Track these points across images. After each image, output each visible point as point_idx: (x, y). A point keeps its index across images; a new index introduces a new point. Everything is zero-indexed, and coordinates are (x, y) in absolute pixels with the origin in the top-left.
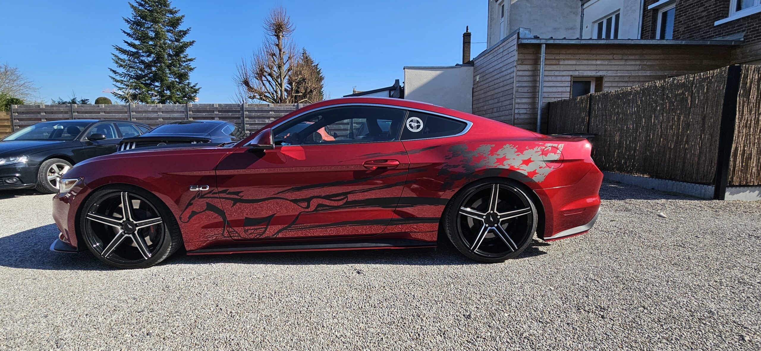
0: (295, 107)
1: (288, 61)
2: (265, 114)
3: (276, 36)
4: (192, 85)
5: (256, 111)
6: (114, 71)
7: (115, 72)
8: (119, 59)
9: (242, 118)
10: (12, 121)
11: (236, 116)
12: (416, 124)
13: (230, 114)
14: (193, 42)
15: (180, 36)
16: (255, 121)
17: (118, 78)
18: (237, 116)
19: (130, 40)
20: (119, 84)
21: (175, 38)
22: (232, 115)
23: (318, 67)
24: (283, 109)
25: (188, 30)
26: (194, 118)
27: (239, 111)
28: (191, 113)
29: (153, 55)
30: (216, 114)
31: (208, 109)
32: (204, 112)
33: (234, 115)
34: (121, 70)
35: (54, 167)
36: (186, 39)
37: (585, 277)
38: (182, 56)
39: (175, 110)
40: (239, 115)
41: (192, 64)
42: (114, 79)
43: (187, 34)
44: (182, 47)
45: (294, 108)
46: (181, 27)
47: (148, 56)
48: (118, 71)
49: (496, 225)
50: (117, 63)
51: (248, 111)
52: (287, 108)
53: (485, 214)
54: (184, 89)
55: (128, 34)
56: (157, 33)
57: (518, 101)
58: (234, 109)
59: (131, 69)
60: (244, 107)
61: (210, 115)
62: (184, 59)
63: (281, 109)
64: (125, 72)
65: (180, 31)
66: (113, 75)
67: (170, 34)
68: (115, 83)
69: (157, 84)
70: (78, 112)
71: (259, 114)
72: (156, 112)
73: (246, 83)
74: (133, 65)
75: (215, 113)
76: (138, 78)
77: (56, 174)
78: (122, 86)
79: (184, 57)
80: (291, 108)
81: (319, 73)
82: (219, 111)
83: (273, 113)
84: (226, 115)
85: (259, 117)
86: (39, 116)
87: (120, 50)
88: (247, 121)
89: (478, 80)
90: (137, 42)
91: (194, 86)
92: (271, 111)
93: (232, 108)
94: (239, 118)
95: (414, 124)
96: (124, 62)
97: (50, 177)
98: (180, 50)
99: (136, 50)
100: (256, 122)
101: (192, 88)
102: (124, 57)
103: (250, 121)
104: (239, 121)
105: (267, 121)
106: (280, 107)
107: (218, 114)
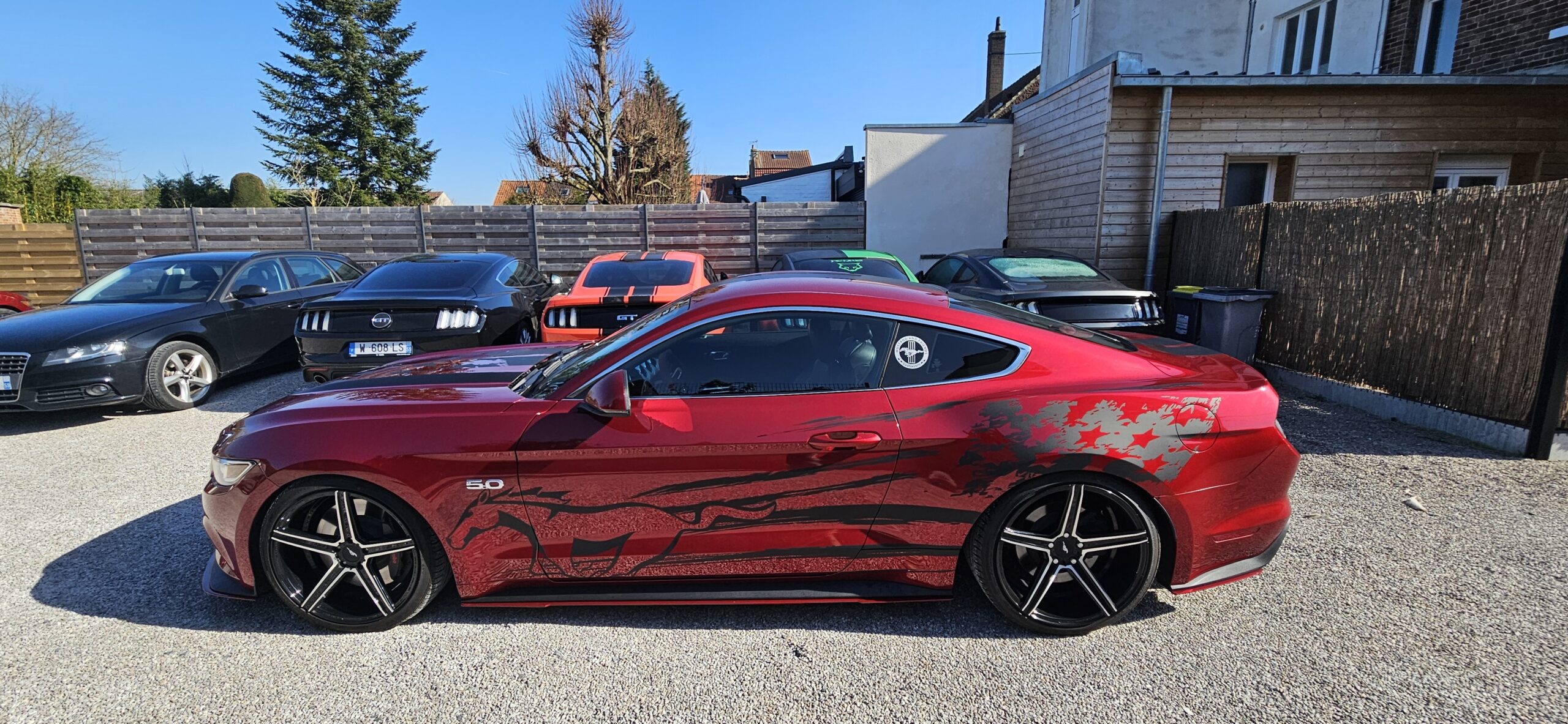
0: (638, 212)
1: (618, 100)
2: (577, 227)
3: (593, 47)
4: (421, 145)
5: (559, 221)
6: (264, 117)
7: (266, 119)
8: (274, 91)
9: (530, 235)
10: (79, 243)
11: (519, 231)
12: (914, 352)
13: (507, 226)
14: (421, 53)
15: (394, 41)
16: (557, 241)
17: (273, 131)
18: (521, 230)
19: (294, 51)
20: (275, 145)
21: (385, 47)
22: (510, 229)
23: (679, 100)
24: (613, 217)
25: (410, 27)
26: (434, 235)
27: (525, 222)
28: (429, 224)
29: (341, 83)
30: (479, 228)
31: (462, 218)
32: (453, 224)
33: (515, 228)
34: (278, 115)
35: (175, 358)
36: (405, 48)
37: (1255, 682)
38: (399, 83)
39: (396, 219)
40: (524, 228)
41: (421, 101)
42: (265, 133)
43: (409, 37)
44: (399, 64)
45: (636, 214)
46: (396, 22)
47: (332, 84)
48: (271, 118)
49: (1074, 561)
50: (270, 100)
51: (543, 220)
52: (621, 214)
53: (1053, 540)
54: (405, 153)
55: (290, 39)
56: (347, 36)
57: (1108, 208)
58: (515, 217)
59: (298, 113)
60: (535, 212)
61: (466, 228)
62: (403, 90)
63: (610, 217)
64: (286, 118)
65: (395, 31)
66: (264, 126)
67: (374, 37)
68: (267, 142)
69: (351, 142)
70: (205, 224)
71: (565, 226)
72: (359, 223)
73: (534, 148)
74: (301, 103)
75: (477, 224)
76: (313, 129)
77: (179, 373)
78: (282, 148)
79: (404, 86)
80: (630, 214)
81: (679, 113)
82: (485, 221)
83: (594, 224)
84: (498, 228)
85: (564, 234)
86: (130, 232)
87: (274, 73)
88: (541, 241)
89: (1021, 153)
90: (308, 56)
91: (426, 147)
92: (590, 220)
93: (510, 215)
94: (524, 235)
95: (911, 352)
96: (284, 98)
97: (167, 381)
98: (396, 70)
99: (306, 73)
100: (560, 244)
101: (421, 150)
102: (284, 87)
103: (548, 241)
104: (526, 241)
105: (582, 241)
106: (608, 212)
107: (483, 228)
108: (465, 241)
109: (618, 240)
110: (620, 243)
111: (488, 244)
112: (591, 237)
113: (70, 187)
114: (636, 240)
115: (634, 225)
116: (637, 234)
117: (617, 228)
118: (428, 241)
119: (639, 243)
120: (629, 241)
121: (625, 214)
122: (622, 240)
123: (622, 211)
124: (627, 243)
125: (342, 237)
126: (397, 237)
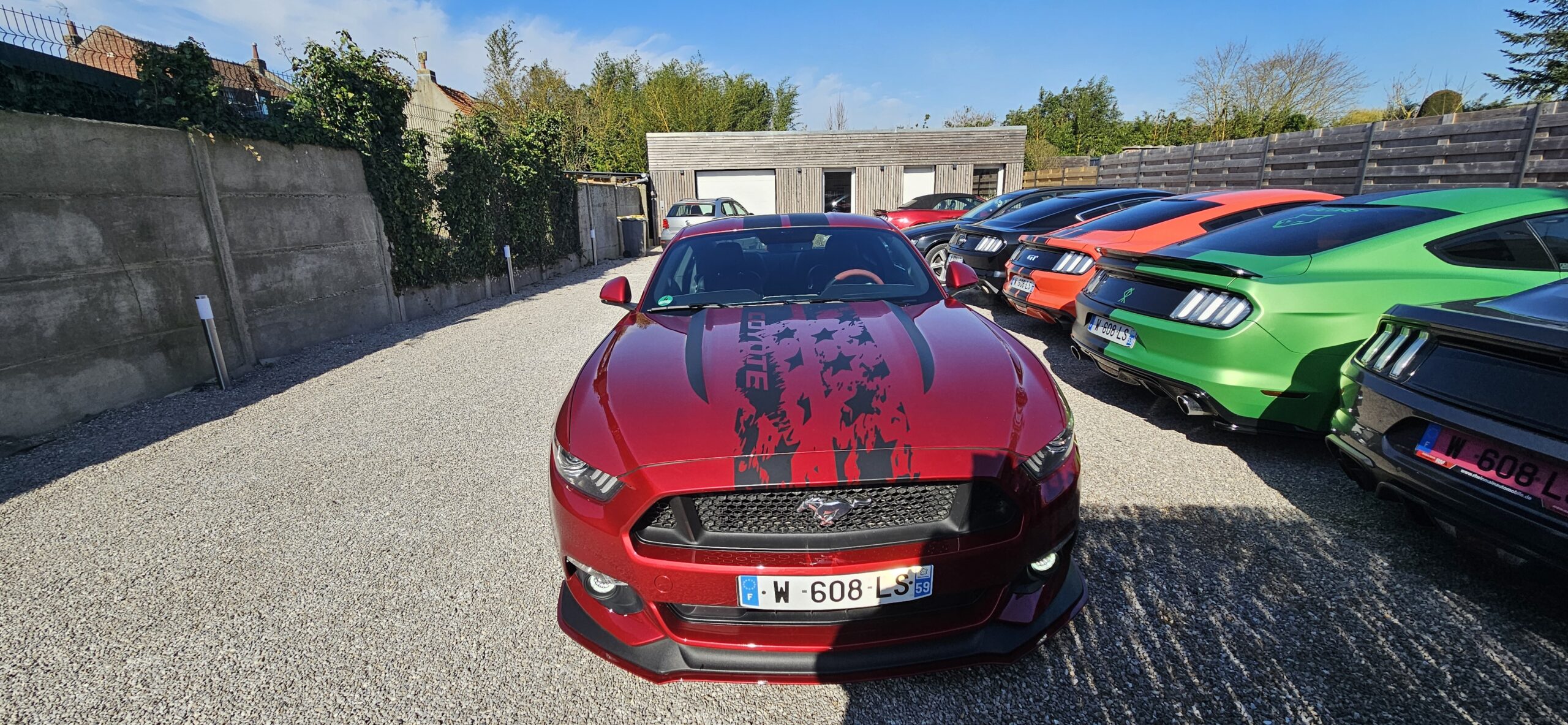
0: (1525, 119)
2: (1421, 149)
13: (1339, 153)
22: (1341, 156)
26: (1274, 167)
28: (1272, 155)
30: (1312, 157)
32: (1288, 153)
33: (1345, 155)
42: (1509, 35)
45: (1519, 122)
52: (1493, 124)
58: (1350, 141)
61: (1300, 158)
63: (1473, 130)
68: (1505, 46)
71: (1404, 149)
80: (1508, 123)
82: (1320, 148)
83: (1447, 143)
84: (1329, 156)
88: (1371, 171)
93: (1346, 139)
94: (1355, 163)
100: (1393, 174)
103: (1379, 171)
104: (1353, 171)
105: (1422, 169)
106: (1473, 123)
107: (1316, 156)
108: (1295, 173)
109: (1475, 167)
110: (1477, 171)
111: (1315, 176)
112: (1437, 162)
113: (1294, 123)
114: (1503, 167)
115: (1509, 142)
116: (1511, 155)
117: (1480, 147)
119: (1509, 171)
120: (1492, 167)
121: (1500, 124)
122: (1482, 167)
123: (1497, 120)
124: (1488, 171)
125: (1212, 171)
126: (1244, 170)
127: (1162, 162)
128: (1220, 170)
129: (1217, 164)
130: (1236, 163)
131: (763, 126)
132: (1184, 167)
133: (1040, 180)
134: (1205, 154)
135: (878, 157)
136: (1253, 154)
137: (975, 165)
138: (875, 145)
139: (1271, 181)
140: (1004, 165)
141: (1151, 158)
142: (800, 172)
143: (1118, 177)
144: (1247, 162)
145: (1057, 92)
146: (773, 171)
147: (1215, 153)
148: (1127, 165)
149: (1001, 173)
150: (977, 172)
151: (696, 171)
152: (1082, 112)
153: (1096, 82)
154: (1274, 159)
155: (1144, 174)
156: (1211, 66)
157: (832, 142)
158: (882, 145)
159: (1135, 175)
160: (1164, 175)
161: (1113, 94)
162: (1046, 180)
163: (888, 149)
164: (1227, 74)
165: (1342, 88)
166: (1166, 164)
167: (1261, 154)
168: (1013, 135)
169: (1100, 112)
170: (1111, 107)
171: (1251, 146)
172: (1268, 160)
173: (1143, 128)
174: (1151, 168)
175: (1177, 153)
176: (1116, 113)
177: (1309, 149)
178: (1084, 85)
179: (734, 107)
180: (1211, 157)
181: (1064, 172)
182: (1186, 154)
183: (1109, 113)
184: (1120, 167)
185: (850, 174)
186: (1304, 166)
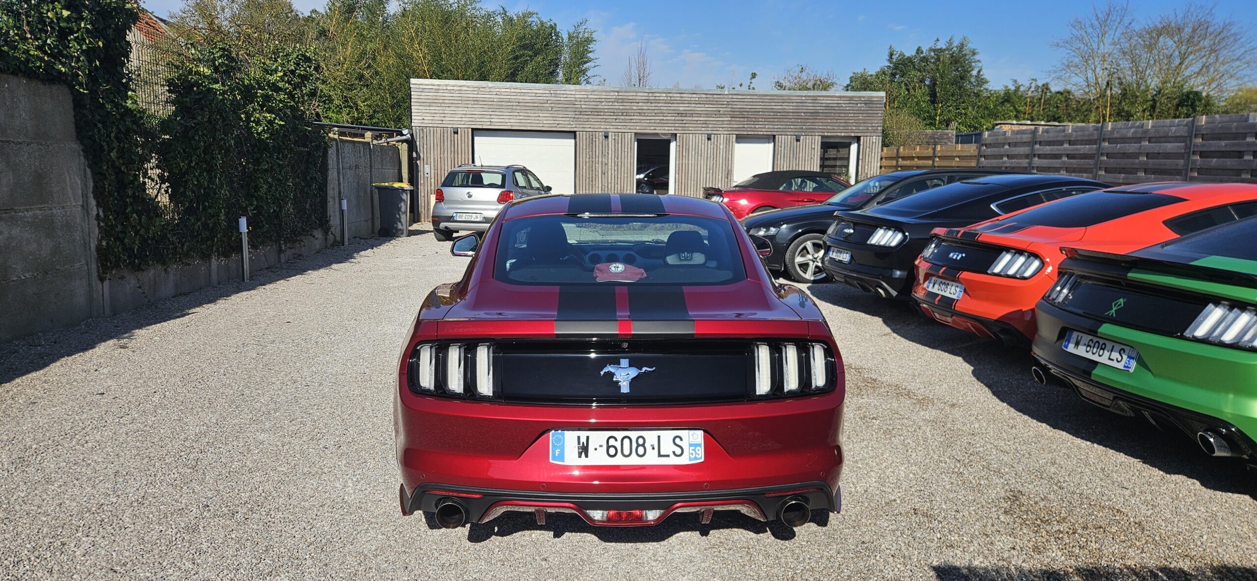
26: (1203, 154)
28: (1199, 140)
30: (1249, 144)
31: (1234, 130)
32: (1220, 139)
39: (1170, 134)
61: (1234, 145)
70: (1040, 143)
72: (1138, 140)
77: (810, 257)
97: (799, 259)
108: (1229, 162)
118: (1194, 162)
125: (1125, 155)
126: (1167, 155)
127: (1061, 143)
128: (1136, 155)
129: (1132, 148)
130: (1155, 147)
131: (549, 77)
132: (1090, 149)
133: (904, 158)
134: (1116, 135)
135: (705, 122)
136: (1177, 139)
137: (823, 137)
138: (699, 108)
139: (1200, 170)
140: (858, 139)
141: (1046, 137)
142: (606, 137)
143: (1005, 159)
144: (1170, 147)
145: (910, 52)
146: (573, 134)
147: (1130, 135)
148: (1016, 144)
149: (854, 148)
150: (826, 146)
151: (473, 130)
152: (942, 77)
153: (956, 43)
154: (1203, 145)
155: (1039, 156)
156: (1090, 30)
157: (648, 101)
158: (711, 108)
159: (1027, 156)
160: (1065, 159)
161: (977, 57)
162: (911, 158)
163: (718, 113)
164: (1108, 40)
165: (1238, 63)
166: (1066, 146)
167: (1186, 139)
168: (869, 102)
169: (962, 78)
170: (974, 73)
171: (1174, 129)
172: (1196, 146)
173: (1015, 99)
174: (1048, 149)
175: (1080, 133)
176: (981, 81)
177: (1244, 136)
178: (942, 45)
179: (513, 51)
180: (1124, 140)
181: (934, 149)
182: (1093, 134)
183: (973, 80)
184: (1007, 147)
185: (668, 142)
186: (1240, 154)
